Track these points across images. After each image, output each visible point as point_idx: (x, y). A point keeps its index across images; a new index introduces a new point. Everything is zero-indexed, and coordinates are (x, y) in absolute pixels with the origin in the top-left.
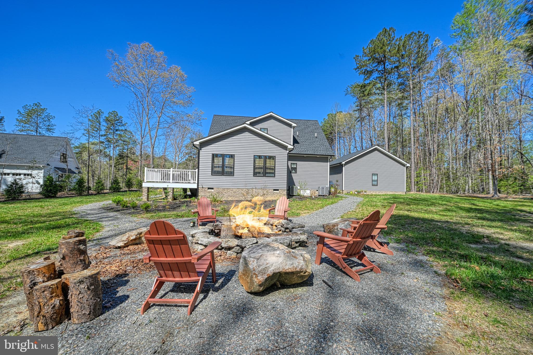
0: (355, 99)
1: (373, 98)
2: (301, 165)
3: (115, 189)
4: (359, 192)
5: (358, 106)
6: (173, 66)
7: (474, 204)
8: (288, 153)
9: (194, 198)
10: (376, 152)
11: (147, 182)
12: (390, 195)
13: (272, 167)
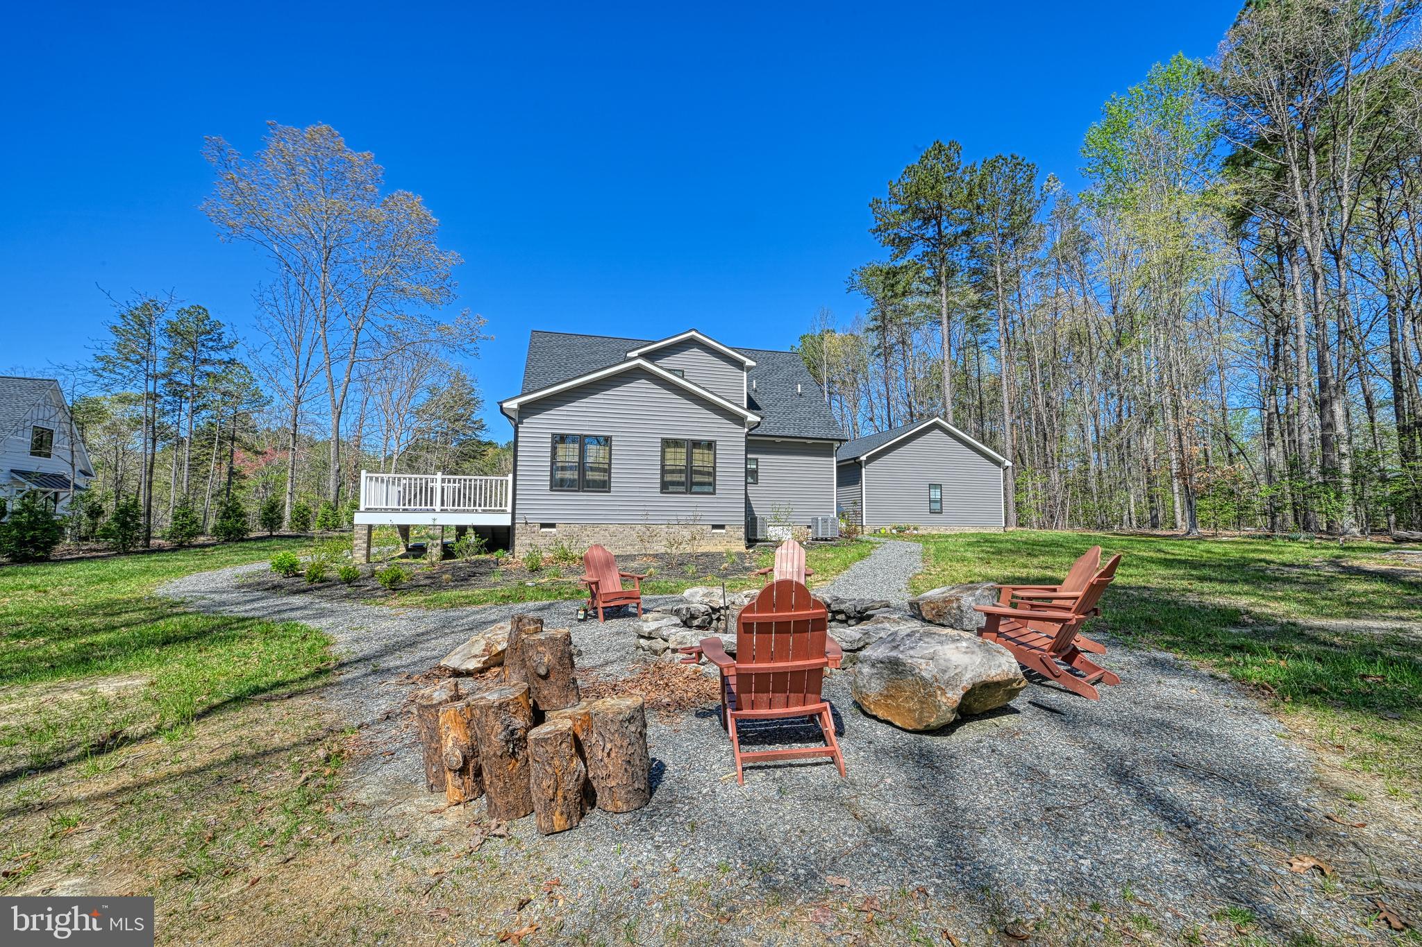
0: (869, 301)
1: (912, 301)
2: (767, 462)
3: (230, 533)
4: (901, 530)
5: (876, 320)
6: (399, 194)
7: (1160, 551)
8: (748, 435)
9: (501, 551)
10: (937, 431)
11: (368, 510)
12: (972, 535)
13: (706, 469)
